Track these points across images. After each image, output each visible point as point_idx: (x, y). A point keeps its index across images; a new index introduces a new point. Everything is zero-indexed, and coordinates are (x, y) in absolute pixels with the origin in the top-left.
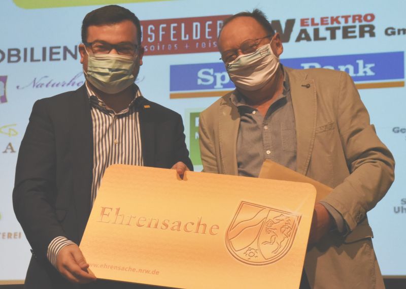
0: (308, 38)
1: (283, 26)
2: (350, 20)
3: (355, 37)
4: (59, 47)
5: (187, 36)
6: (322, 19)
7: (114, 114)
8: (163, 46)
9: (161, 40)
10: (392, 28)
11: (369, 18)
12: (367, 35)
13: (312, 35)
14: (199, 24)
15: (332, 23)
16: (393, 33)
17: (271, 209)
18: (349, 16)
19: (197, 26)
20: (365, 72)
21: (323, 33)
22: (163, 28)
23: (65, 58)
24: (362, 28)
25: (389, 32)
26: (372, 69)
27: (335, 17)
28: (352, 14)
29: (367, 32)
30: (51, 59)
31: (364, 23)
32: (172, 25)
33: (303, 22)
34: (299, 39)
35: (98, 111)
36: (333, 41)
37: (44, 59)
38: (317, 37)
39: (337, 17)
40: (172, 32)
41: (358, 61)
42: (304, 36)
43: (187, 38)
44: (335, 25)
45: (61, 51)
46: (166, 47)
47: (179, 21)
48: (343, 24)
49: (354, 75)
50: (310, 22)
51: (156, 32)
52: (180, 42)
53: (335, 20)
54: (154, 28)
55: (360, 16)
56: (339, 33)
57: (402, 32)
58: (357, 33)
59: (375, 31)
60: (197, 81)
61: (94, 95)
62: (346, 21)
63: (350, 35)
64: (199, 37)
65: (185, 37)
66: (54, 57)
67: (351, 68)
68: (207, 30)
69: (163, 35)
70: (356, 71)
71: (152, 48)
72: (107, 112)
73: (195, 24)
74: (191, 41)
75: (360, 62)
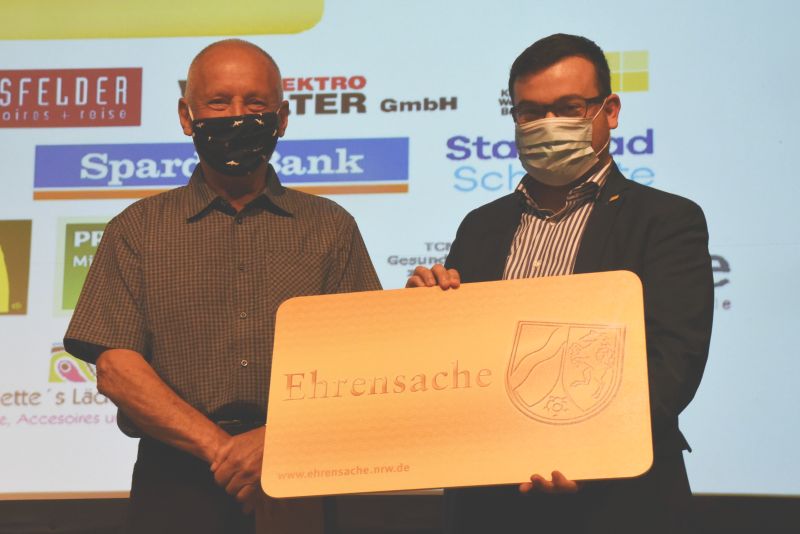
2: (328, 84)
3: (335, 112)
5: (66, 99)
8: (25, 113)
9: (21, 103)
10: (392, 101)
11: (357, 83)
12: (353, 109)
14: (85, 81)
15: (300, 88)
16: (394, 108)
18: (327, 79)
19: (81, 83)
20: (349, 168)
22: (25, 84)
24: (346, 98)
25: (388, 105)
26: (359, 163)
27: (304, 79)
28: (331, 75)
29: (353, 104)
31: (349, 90)
32: (42, 81)
39: (309, 80)
40: (41, 92)
41: (339, 150)
43: (66, 102)
44: (305, 91)
47: (53, 75)
48: (316, 90)
49: (332, 172)
52: (53, 108)
53: (304, 83)
54: (9, 84)
55: (343, 80)
56: (310, 105)
57: (406, 107)
58: (338, 106)
59: (366, 103)
62: (322, 87)
63: (327, 108)
64: (85, 102)
65: (62, 99)
67: (327, 160)
68: (99, 91)
69: (24, 95)
70: (335, 165)
71: (6, 116)
73: (79, 80)
74: (72, 108)
75: (342, 152)
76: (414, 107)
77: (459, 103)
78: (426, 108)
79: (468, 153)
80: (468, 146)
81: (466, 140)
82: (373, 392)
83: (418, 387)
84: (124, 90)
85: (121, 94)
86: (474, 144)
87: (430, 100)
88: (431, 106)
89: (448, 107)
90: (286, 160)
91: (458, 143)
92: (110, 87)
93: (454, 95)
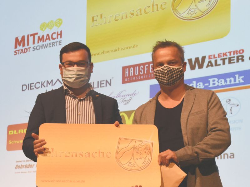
0: (212, 65)
1: (200, 60)
2: (232, 53)
3: (234, 62)
4: (104, 81)
6: (219, 55)
7: (78, 99)
9: (146, 73)
11: (241, 52)
12: (240, 61)
13: (214, 64)
15: (223, 56)
17: (136, 140)
18: (232, 52)
20: (239, 81)
21: (220, 62)
22: (147, 67)
23: (106, 86)
24: (238, 57)
26: (243, 79)
27: (225, 53)
29: (240, 59)
30: (101, 87)
31: (239, 55)
32: (151, 65)
33: (210, 57)
34: (208, 66)
35: (69, 97)
36: (224, 66)
37: (98, 87)
38: (216, 64)
39: (226, 53)
40: (151, 68)
41: (236, 75)
42: (210, 64)
44: (225, 57)
45: (105, 82)
46: (148, 76)
48: (229, 56)
49: (234, 83)
50: (213, 57)
51: (144, 69)
53: (225, 54)
54: (143, 67)
55: (237, 51)
56: (227, 61)
58: (235, 61)
59: (244, 58)
61: (67, 88)
62: (230, 55)
63: (232, 62)
66: (102, 85)
67: (232, 79)
69: (147, 70)
70: (235, 81)
71: (142, 77)
72: (74, 98)
75: (237, 76)
82: (72, 156)
83: (87, 156)
90: (219, 81)
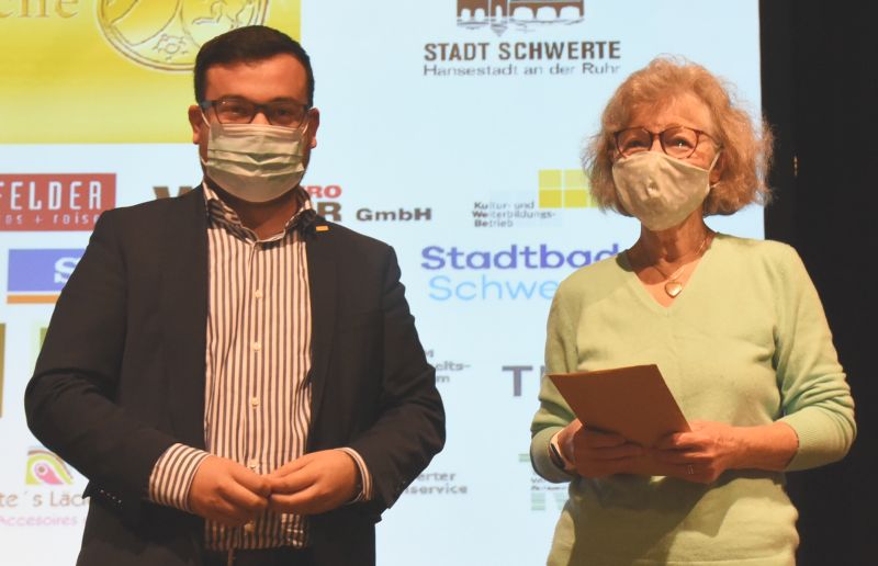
5: (40, 203)
10: (367, 210)
11: (333, 192)
12: (328, 217)
14: (59, 185)
16: (369, 218)
19: (55, 188)
24: (321, 206)
25: (363, 215)
29: (329, 213)
31: (325, 199)
32: (15, 185)
35: (223, 231)
40: (14, 196)
43: (39, 207)
47: (26, 178)
52: (26, 212)
57: (381, 217)
59: (341, 212)
60: (53, 278)
64: (58, 206)
65: (36, 204)
68: (73, 195)
73: (52, 185)
74: (45, 212)
76: (390, 217)
77: (433, 214)
78: (401, 218)
79: (442, 263)
80: (443, 256)
81: (441, 250)
84: (98, 195)
85: (95, 199)
86: (449, 254)
87: (405, 210)
88: (406, 216)
89: (423, 218)
91: (433, 253)
92: (83, 192)
93: (429, 206)
